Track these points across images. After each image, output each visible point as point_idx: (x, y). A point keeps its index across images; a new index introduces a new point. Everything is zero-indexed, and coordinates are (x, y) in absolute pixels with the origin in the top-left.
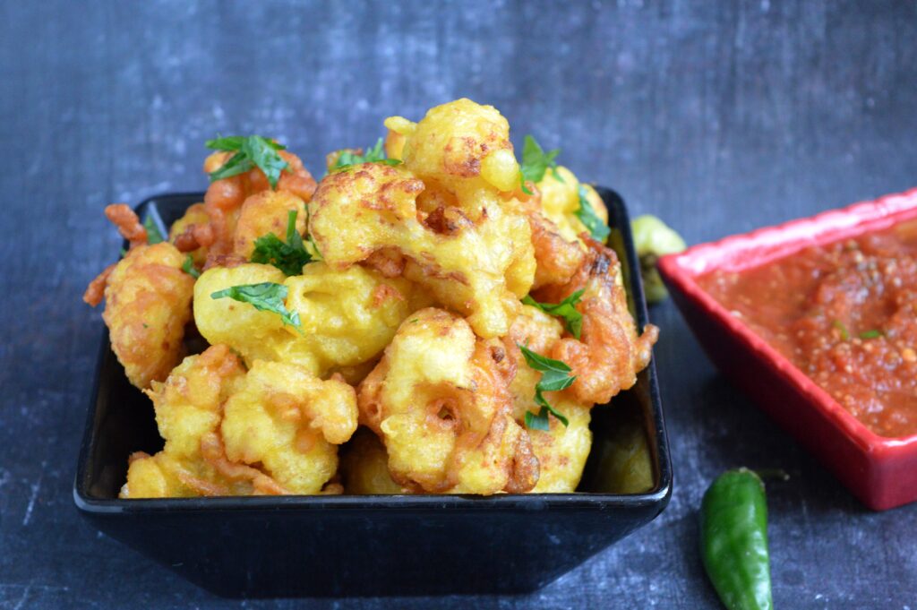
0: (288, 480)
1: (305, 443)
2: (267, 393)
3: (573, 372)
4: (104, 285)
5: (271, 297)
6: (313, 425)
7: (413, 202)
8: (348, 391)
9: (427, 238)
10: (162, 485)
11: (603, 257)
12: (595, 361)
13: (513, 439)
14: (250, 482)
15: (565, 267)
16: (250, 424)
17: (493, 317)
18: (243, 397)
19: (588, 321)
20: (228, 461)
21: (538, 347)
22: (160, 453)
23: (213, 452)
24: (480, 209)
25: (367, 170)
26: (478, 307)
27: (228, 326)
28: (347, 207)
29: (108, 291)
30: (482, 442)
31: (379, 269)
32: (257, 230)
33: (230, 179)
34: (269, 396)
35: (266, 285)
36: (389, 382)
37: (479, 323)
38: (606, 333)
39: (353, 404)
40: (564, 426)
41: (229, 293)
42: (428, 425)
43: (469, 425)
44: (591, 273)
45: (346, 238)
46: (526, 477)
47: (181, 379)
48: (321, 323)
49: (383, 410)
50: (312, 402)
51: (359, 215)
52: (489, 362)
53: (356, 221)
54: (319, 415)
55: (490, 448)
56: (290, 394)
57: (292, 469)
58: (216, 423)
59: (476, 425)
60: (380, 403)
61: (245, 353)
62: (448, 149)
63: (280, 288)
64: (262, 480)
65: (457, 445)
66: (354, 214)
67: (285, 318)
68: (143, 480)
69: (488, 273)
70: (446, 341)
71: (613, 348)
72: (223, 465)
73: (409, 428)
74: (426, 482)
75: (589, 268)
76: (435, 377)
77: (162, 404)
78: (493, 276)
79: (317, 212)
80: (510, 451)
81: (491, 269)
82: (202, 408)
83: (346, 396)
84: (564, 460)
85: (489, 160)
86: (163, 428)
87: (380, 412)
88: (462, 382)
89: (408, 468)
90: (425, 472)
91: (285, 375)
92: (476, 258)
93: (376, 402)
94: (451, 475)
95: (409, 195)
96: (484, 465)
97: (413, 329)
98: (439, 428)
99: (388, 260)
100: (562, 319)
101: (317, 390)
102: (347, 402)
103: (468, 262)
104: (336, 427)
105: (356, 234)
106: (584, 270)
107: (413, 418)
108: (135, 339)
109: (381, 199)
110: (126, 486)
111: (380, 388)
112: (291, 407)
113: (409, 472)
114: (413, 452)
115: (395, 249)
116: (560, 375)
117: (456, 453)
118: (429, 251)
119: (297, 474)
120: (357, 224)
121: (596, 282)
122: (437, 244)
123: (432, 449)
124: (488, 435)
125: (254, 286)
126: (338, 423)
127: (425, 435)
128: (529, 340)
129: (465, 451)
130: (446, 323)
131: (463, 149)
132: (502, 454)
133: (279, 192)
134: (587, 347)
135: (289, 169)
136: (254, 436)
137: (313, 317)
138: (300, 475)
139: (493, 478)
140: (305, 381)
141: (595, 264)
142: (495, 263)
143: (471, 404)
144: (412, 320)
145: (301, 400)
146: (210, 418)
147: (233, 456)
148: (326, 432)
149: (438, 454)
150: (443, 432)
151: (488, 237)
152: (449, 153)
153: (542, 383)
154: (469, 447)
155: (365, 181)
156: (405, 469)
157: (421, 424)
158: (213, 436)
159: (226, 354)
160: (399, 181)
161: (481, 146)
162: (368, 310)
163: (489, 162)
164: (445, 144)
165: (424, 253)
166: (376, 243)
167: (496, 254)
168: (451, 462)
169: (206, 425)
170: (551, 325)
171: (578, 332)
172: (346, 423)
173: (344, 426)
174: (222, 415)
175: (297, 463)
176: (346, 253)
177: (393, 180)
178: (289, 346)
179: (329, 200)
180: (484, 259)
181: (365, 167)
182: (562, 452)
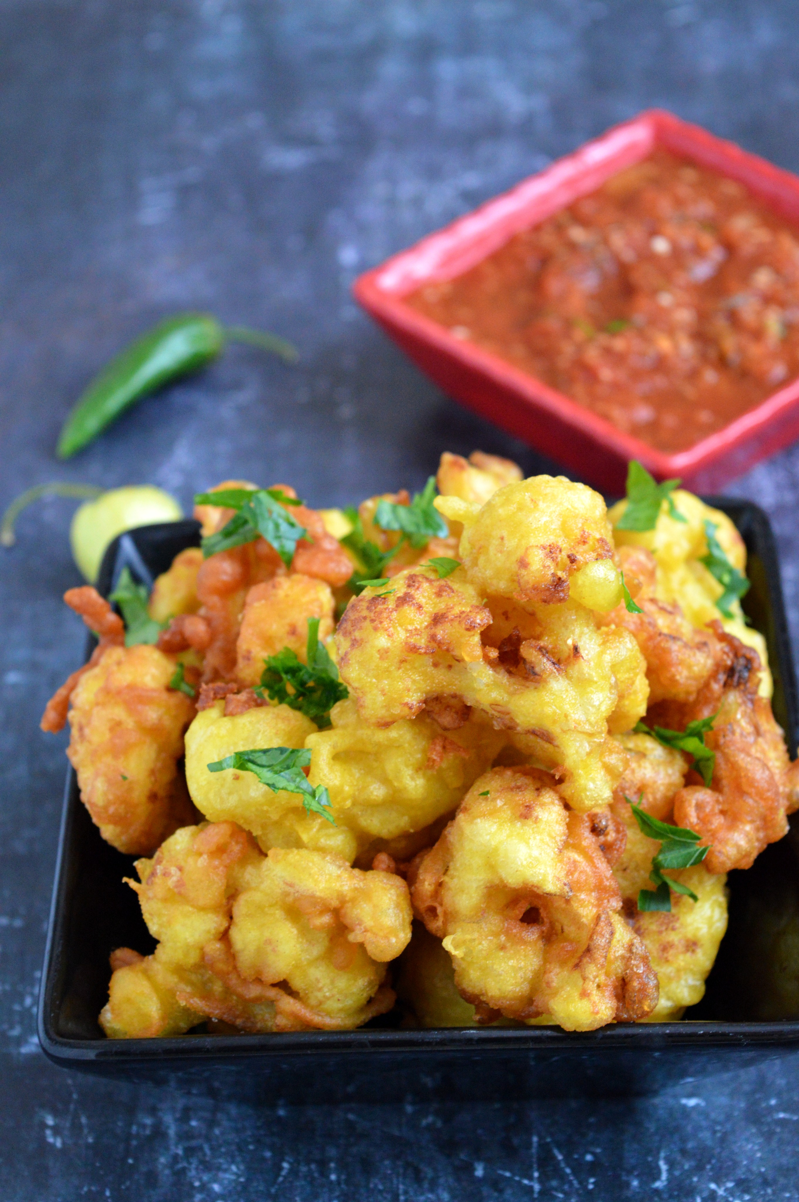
0: (321, 1003)
1: (341, 957)
2: (286, 894)
3: (704, 839)
4: (66, 706)
5: (288, 768)
6: (352, 938)
7: (476, 639)
8: (398, 887)
9: (496, 685)
10: (154, 1009)
11: (742, 662)
12: (733, 818)
13: (621, 952)
14: (271, 1003)
15: (689, 682)
16: (267, 934)
17: (591, 785)
18: (257, 896)
19: (721, 760)
20: (239, 976)
21: (655, 799)
22: (151, 957)
23: (220, 966)
24: (570, 645)
25: (412, 591)
26: (571, 775)
27: (233, 801)
28: (387, 651)
29: (73, 715)
30: (580, 960)
31: (433, 719)
32: (268, 641)
33: (230, 554)
34: (291, 898)
35: (282, 750)
36: (452, 878)
37: (573, 794)
38: (747, 779)
39: (405, 905)
40: (691, 900)
41: (232, 762)
42: (507, 934)
43: (563, 931)
44: (726, 685)
45: (386, 691)
46: (640, 1002)
47: (173, 870)
48: (357, 793)
49: (445, 914)
50: (349, 905)
51: (404, 661)
52: (588, 839)
53: (399, 668)
54: (360, 924)
55: (591, 970)
56: (321, 898)
57: (326, 990)
58: (222, 929)
59: (571, 930)
60: (441, 905)
62: (523, 564)
63: (300, 754)
64: (288, 1004)
65: (546, 960)
66: (397, 660)
67: (308, 797)
68: (129, 1001)
69: (583, 733)
70: (527, 829)
71: (757, 798)
72: (233, 981)
73: (480, 943)
74: (505, 1008)
75: (722, 677)
76: (513, 880)
77: (149, 899)
78: (590, 735)
79: (346, 654)
80: (618, 967)
81: (587, 728)
82: (203, 909)
83: (394, 898)
84: (692, 945)
85: (581, 579)
86: (154, 928)
87: (441, 919)
88: (552, 885)
89: (481, 990)
90: (504, 998)
91: (312, 871)
92: (566, 716)
93: (436, 904)
94: (539, 1001)
95: (471, 633)
96: (584, 994)
97: (483, 806)
98: (522, 939)
99: (445, 709)
100: (688, 756)
101: (356, 889)
102: (397, 906)
103: (555, 722)
104: (383, 942)
105: (400, 685)
106: (716, 680)
107: (486, 927)
108: (111, 797)
109: (433, 637)
110: (107, 1007)
111: (440, 886)
112: (322, 913)
113: (483, 995)
114: (487, 971)
115: (454, 696)
116: (685, 845)
117: (545, 972)
118: (501, 703)
119: (333, 996)
120: (401, 673)
121: (733, 697)
122: (512, 694)
123: (512, 967)
124: (588, 950)
125: (265, 751)
126: (386, 937)
127: (503, 948)
128: (641, 791)
129: (557, 970)
130: (528, 796)
131: (544, 567)
132: (607, 974)
133: (296, 577)
134: (721, 799)
135: (308, 538)
136: (274, 950)
137: (347, 788)
138: (338, 996)
139: (597, 1013)
140: (339, 877)
141: (731, 671)
142: (592, 719)
143: (564, 905)
144: (482, 790)
145: (335, 903)
146: (213, 922)
147: (247, 972)
148: (369, 948)
149: (520, 974)
150: (526, 943)
151: (582, 684)
152: (523, 572)
153: (661, 858)
154: (563, 963)
155: (409, 611)
156: (476, 991)
157: (496, 935)
158: (218, 945)
159: (232, 835)
160: (457, 610)
161: (569, 557)
162: (421, 772)
163: (580, 582)
164: (520, 553)
165: (495, 705)
166: (427, 693)
167: (593, 706)
168: (539, 984)
169: (209, 932)
170: (671, 763)
171: (709, 775)
172: (397, 936)
173: (393, 939)
174: (231, 917)
175: (332, 982)
176: (388, 710)
177: (449, 609)
178: (316, 824)
179: (362, 640)
180: (577, 715)
181: (409, 586)
182: (690, 935)
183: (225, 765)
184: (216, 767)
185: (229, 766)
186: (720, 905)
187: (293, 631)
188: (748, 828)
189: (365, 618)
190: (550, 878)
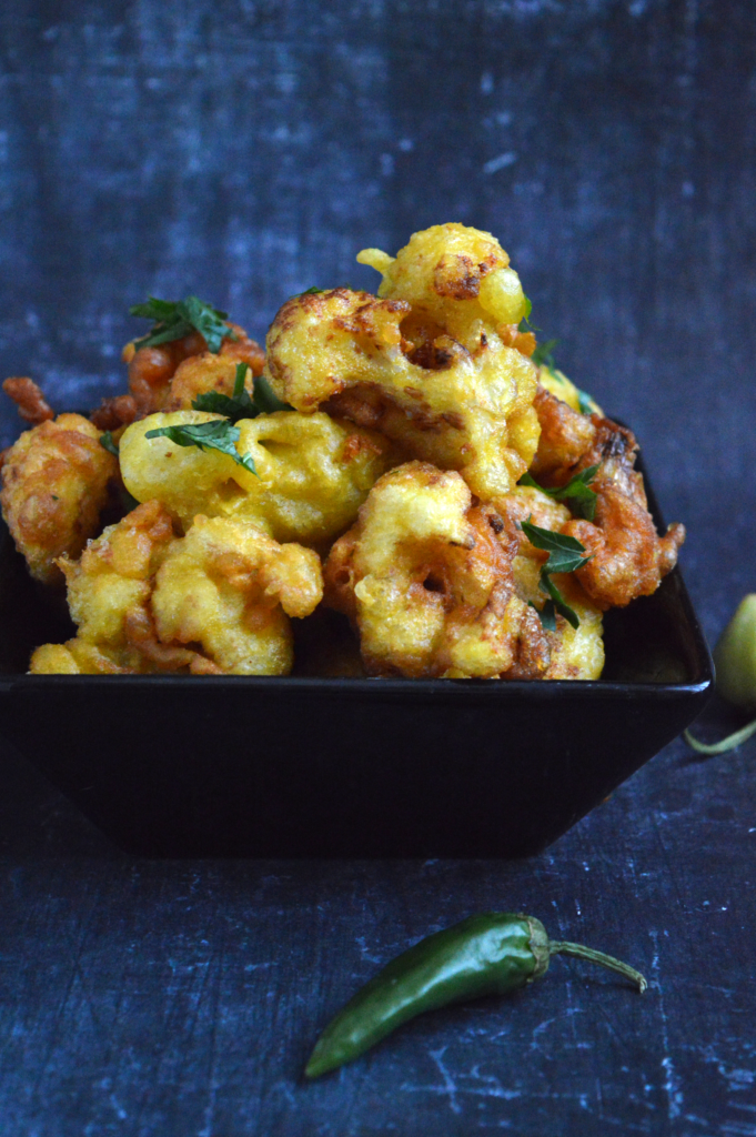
0: (234, 665)
1: (257, 619)
2: (210, 555)
3: (588, 552)
5: (219, 437)
6: (267, 592)
7: (396, 326)
9: (412, 374)
11: (618, 437)
12: (613, 547)
13: (518, 615)
14: (187, 667)
16: (189, 592)
17: (492, 469)
18: (181, 560)
19: (603, 500)
20: (159, 642)
22: (71, 640)
23: (141, 631)
24: (478, 338)
26: (474, 455)
27: (164, 476)
28: (316, 328)
30: (481, 613)
31: (350, 416)
33: (159, 347)
34: (212, 559)
35: (213, 424)
36: (364, 542)
37: (475, 476)
38: (626, 513)
39: (319, 571)
40: (572, 628)
41: (167, 432)
42: (413, 595)
43: (463, 600)
44: (605, 455)
46: (534, 660)
47: (104, 542)
48: (278, 477)
49: (356, 573)
50: (266, 566)
51: (330, 338)
52: (487, 528)
53: (326, 346)
54: (276, 579)
55: (491, 619)
56: (240, 555)
59: (472, 598)
60: (353, 568)
61: (182, 513)
62: (440, 266)
63: (230, 429)
64: (200, 663)
65: (447, 621)
67: (237, 463)
69: (488, 411)
70: (435, 491)
73: (389, 595)
76: (422, 531)
77: (76, 578)
78: (494, 416)
79: (278, 337)
80: (515, 629)
81: (491, 408)
82: (129, 576)
83: (308, 561)
84: (572, 670)
85: (489, 281)
87: (352, 579)
88: (457, 536)
89: (386, 648)
90: (408, 653)
91: (234, 533)
92: (474, 392)
94: (441, 655)
95: (392, 316)
96: (484, 638)
97: (393, 479)
98: (426, 598)
99: (363, 403)
100: (569, 503)
101: (274, 552)
102: (311, 565)
103: (463, 397)
104: (297, 593)
105: (325, 362)
107: (394, 584)
108: (41, 512)
109: (358, 320)
111: (352, 552)
112: (241, 571)
113: (388, 654)
114: (394, 628)
115: (373, 386)
116: (571, 554)
118: (415, 386)
119: (245, 658)
120: (327, 350)
121: (610, 464)
122: (425, 377)
123: (417, 623)
124: (489, 604)
125: (197, 426)
126: (300, 587)
127: (408, 607)
128: (532, 518)
129: (458, 627)
131: (458, 267)
132: (505, 631)
133: (222, 356)
134: (601, 529)
135: (232, 336)
136: (194, 606)
137: (269, 468)
138: (249, 659)
139: (496, 653)
140: (259, 540)
141: (608, 444)
142: (497, 401)
143: (465, 571)
144: (394, 472)
145: (254, 563)
146: (138, 588)
147: (166, 635)
148: (284, 600)
149: (424, 631)
150: (431, 604)
151: (488, 371)
152: (440, 271)
153: (548, 566)
155: (338, 302)
156: (382, 650)
157: (404, 592)
160: (380, 302)
161: (479, 266)
162: (337, 465)
163: (488, 284)
164: (436, 262)
165: (411, 391)
166: (351, 378)
167: (498, 389)
168: (442, 640)
169: (133, 596)
170: (557, 508)
171: (591, 513)
172: (310, 589)
173: (307, 592)
174: (153, 586)
175: (246, 644)
176: (313, 385)
177: (373, 302)
178: (238, 503)
179: (293, 323)
180: (482, 394)
182: (571, 661)
183: (160, 433)
184: (152, 435)
185: (164, 434)
186: (598, 645)
187: (220, 383)
188: (626, 555)
190: (455, 529)
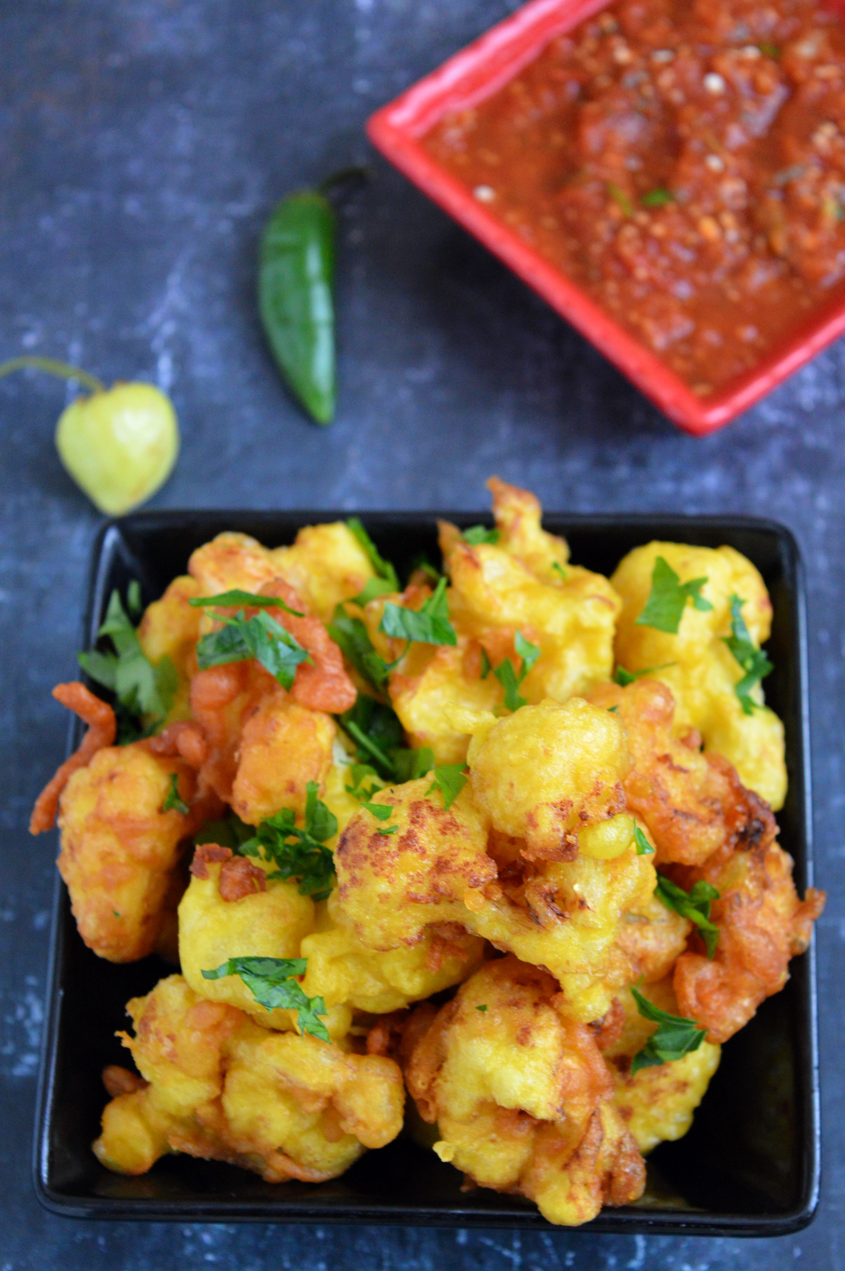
1: (333, 1130)
2: (280, 1081)
4: (56, 808)
5: (284, 980)
10: (147, 1150)
11: (755, 824)
13: (610, 1151)
14: (267, 1159)
21: (655, 967)
25: (416, 829)
28: (386, 896)
29: (62, 825)
30: (569, 1162)
32: (265, 794)
33: (226, 669)
34: (284, 1084)
35: (278, 962)
36: (446, 1081)
39: (398, 1095)
41: (226, 969)
42: (497, 1132)
44: (737, 848)
45: (385, 927)
49: (438, 1110)
50: (342, 1095)
51: (402, 907)
53: (399, 910)
54: (352, 1116)
55: (578, 1178)
56: (313, 1091)
57: (316, 1154)
58: (214, 1096)
60: (434, 1101)
62: (531, 821)
63: (296, 963)
64: (281, 1163)
65: (535, 1152)
66: (396, 903)
67: (303, 1011)
69: (584, 973)
71: (758, 975)
72: (224, 1135)
75: (734, 842)
77: (142, 1054)
79: (345, 886)
80: (606, 1164)
81: (589, 969)
82: (195, 1077)
83: (387, 1092)
84: (683, 1086)
86: (145, 1075)
87: (433, 1114)
91: (306, 1064)
93: (429, 1099)
96: (571, 1197)
98: (513, 1136)
101: (349, 1082)
103: (556, 967)
105: (400, 923)
106: (728, 846)
108: (102, 933)
109: (435, 886)
110: (100, 1143)
112: (314, 1101)
117: (533, 1166)
118: (503, 941)
119: (324, 1158)
120: (400, 913)
121: (743, 861)
123: (501, 1159)
124: (577, 1155)
125: (261, 960)
127: (493, 1142)
128: (641, 961)
129: (547, 1165)
130: (527, 1012)
131: (554, 828)
132: (595, 1174)
134: (722, 972)
136: (266, 1126)
139: (583, 1217)
142: (595, 961)
144: (479, 1002)
145: (328, 1093)
146: (206, 1089)
149: (509, 1165)
150: (516, 1140)
151: (586, 929)
152: (531, 829)
153: (656, 1039)
154: (552, 1160)
158: (210, 1109)
159: (227, 1014)
160: (461, 860)
161: (580, 814)
169: (201, 1097)
170: (674, 928)
172: (388, 1130)
173: (385, 1134)
174: (223, 1087)
175: (324, 1148)
177: (453, 856)
179: (362, 880)
180: (579, 960)
181: (413, 822)
182: (681, 1078)
183: (219, 973)
184: (210, 975)
185: (224, 972)
188: (747, 1002)
189: (366, 858)
190: (543, 1105)
